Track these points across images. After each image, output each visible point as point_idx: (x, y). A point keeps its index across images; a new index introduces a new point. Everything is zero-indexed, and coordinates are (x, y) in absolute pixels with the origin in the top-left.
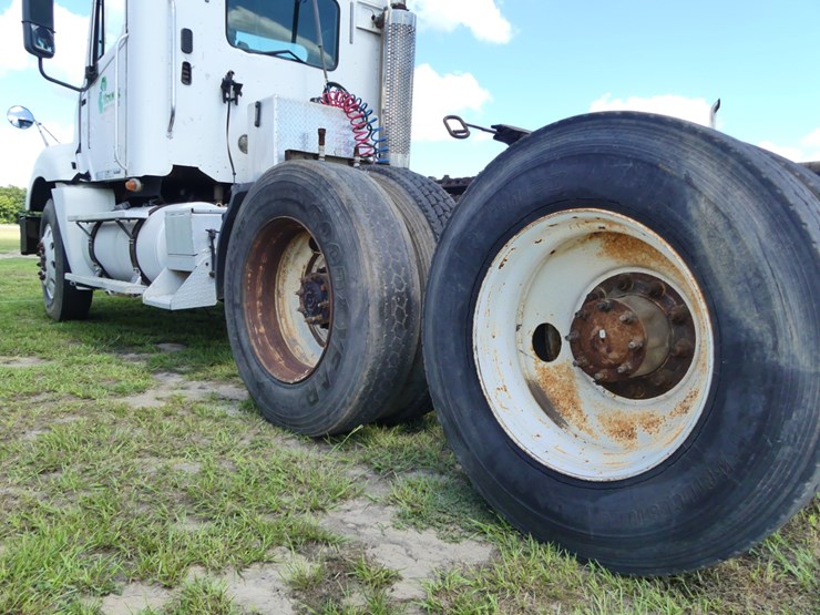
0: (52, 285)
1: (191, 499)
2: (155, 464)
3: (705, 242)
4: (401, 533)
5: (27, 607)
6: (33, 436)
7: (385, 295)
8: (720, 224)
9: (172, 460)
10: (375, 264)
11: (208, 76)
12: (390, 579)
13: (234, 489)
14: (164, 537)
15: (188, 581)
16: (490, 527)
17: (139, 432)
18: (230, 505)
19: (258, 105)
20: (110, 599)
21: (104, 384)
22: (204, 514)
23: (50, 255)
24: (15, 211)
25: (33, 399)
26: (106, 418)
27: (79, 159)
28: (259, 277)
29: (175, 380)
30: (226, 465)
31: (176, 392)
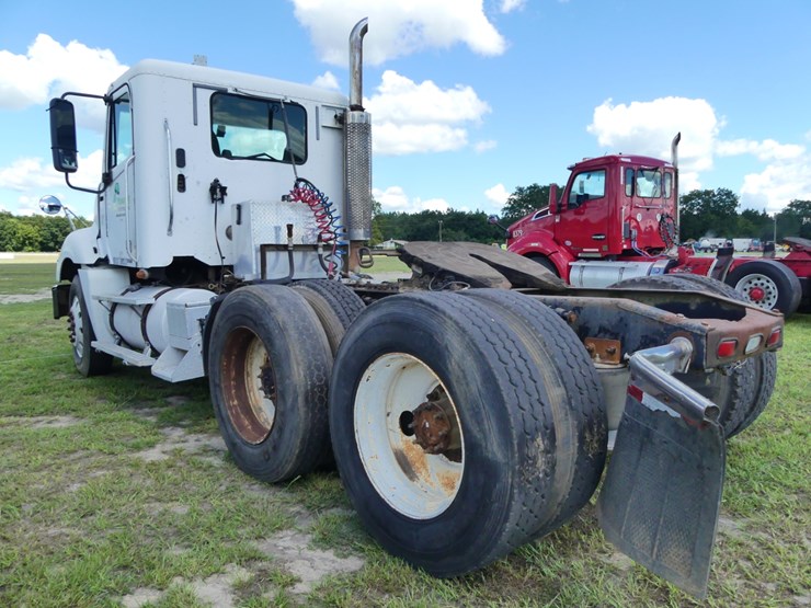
0: (81, 347)
1: (179, 533)
2: (158, 507)
3: (455, 384)
4: (312, 552)
5: (80, 603)
6: (75, 488)
7: (309, 387)
8: (461, 374)
9: (170, 504)
10: (301, 368)
11: (198, 183)
12: (294, 581)
13: (208, 525)
14: (160, 559)
15: (172, 586)
16: (370, 547)
17: (148, 482)
18: (204, 536)
19: (239, 207)
20: (127, 597)
21: (124, 440)
22: (186, 543)
23: (79, 322)
24: (40, 239)
25: (72, 457)
26: (125, 471)
27: (99, 244)
28: (233, 363)
29: (178, 433)
30: (207, 507)
31: (178, 446)
